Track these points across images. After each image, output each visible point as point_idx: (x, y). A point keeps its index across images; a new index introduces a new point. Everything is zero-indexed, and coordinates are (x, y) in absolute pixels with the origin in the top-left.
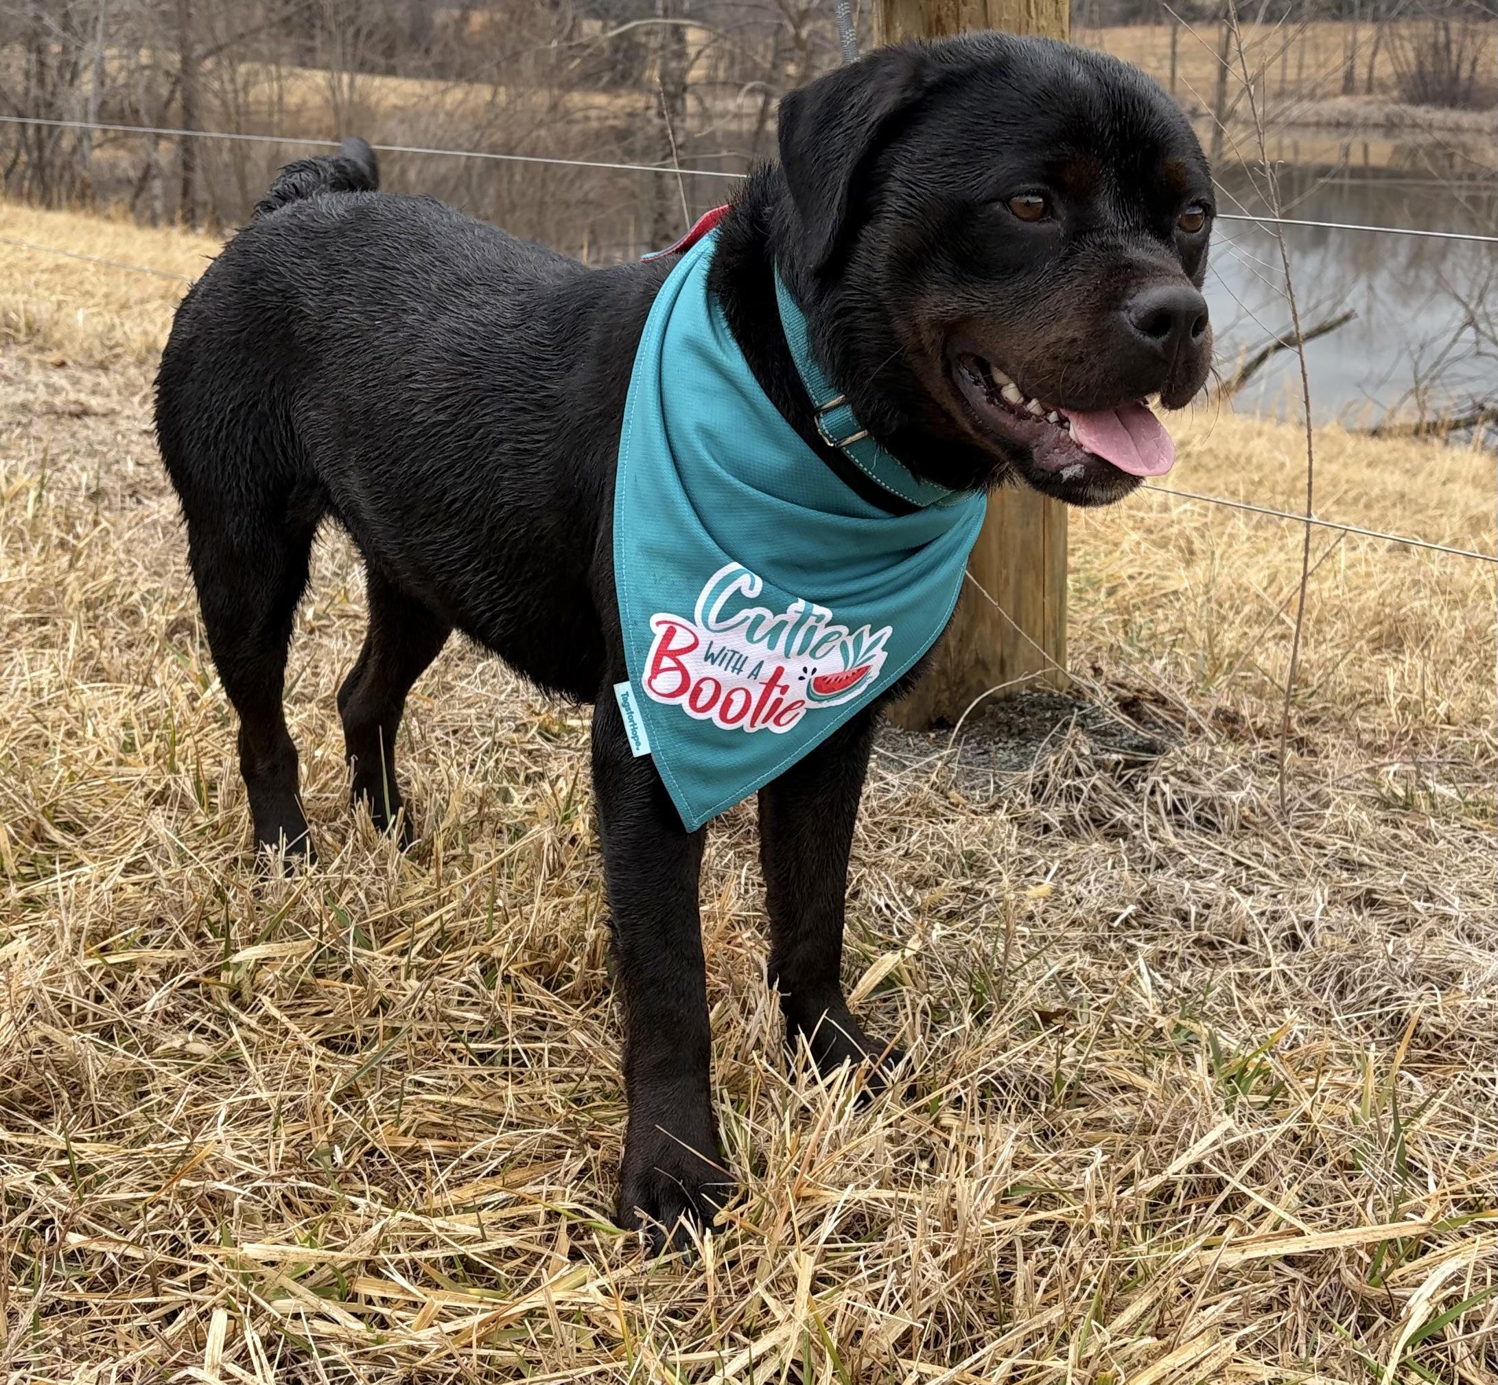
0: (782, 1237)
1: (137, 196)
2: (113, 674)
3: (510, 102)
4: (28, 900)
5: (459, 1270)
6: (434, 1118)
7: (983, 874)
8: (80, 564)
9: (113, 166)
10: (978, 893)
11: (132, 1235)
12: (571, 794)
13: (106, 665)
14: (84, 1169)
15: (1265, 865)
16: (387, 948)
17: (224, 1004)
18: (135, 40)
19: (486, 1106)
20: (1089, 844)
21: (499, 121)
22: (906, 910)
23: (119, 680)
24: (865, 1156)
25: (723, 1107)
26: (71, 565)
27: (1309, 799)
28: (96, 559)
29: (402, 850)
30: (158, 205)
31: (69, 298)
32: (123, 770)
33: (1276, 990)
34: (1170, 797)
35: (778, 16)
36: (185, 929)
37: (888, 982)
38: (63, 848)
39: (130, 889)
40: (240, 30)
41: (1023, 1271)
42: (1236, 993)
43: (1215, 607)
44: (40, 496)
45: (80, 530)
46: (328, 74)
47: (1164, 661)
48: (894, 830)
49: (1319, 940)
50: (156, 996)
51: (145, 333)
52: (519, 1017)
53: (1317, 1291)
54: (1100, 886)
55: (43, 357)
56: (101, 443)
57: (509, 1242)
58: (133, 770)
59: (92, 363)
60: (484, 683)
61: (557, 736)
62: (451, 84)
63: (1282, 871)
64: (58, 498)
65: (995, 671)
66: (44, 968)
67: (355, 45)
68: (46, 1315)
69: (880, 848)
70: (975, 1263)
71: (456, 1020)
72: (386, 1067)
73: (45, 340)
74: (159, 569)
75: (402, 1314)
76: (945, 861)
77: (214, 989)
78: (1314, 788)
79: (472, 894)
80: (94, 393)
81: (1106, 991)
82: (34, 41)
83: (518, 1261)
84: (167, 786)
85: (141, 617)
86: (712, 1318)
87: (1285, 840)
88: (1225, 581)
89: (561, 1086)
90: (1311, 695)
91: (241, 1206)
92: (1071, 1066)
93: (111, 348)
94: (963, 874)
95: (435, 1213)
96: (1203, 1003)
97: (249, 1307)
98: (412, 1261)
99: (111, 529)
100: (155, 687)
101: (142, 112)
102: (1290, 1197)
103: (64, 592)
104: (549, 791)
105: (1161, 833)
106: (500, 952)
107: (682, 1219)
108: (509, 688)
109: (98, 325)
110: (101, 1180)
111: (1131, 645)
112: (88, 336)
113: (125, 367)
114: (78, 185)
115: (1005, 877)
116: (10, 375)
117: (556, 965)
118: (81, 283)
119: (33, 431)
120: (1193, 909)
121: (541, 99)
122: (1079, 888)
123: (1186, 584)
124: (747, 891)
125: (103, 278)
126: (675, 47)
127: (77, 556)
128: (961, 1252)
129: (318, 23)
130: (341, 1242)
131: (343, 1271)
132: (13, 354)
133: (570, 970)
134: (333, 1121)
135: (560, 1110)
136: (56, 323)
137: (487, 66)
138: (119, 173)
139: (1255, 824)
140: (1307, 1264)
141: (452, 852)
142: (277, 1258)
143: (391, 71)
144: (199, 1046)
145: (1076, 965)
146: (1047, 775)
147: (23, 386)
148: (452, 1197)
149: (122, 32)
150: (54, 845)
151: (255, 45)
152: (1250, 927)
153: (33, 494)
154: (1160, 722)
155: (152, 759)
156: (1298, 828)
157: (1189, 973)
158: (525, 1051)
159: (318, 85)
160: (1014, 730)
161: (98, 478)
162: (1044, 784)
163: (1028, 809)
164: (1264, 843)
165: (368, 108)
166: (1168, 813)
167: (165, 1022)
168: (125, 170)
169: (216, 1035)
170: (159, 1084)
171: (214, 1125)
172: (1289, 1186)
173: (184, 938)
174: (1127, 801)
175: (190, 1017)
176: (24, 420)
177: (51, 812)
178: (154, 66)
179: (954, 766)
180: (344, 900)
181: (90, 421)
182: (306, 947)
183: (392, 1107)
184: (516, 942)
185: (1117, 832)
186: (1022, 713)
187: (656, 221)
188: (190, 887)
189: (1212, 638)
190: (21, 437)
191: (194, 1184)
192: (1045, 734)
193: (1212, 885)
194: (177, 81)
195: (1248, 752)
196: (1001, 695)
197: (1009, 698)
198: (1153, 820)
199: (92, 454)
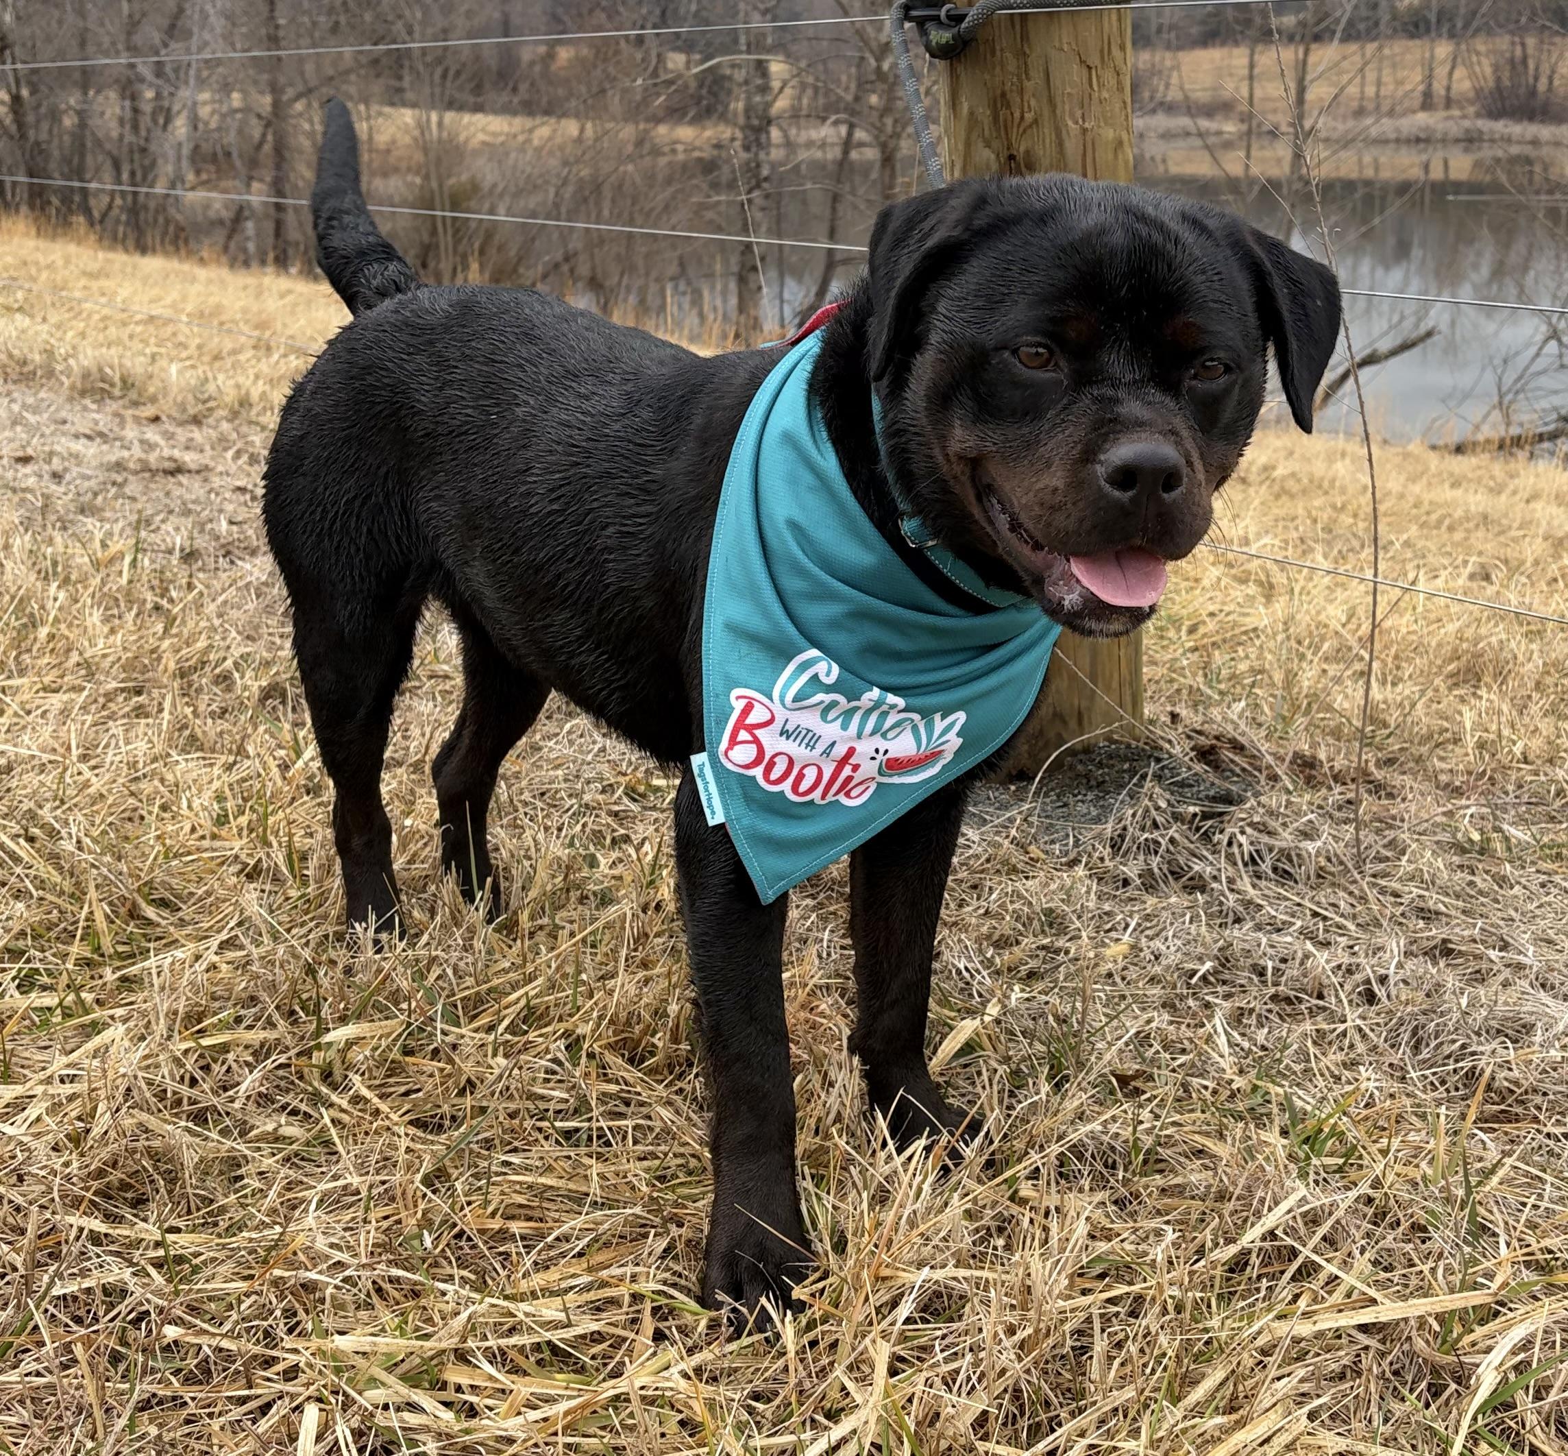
0: (861, 1318)
1: (229, 237)
2: (206, 746)
3: (597, 140)
4: (124, 979)
5: (547, 1354)
6: (520, 1199)
7: (1062, 930)
8: (174, 631)
9: (207, 206)
10: (1057, 951)
11: (227, 1327)
12: (656, 858)
13: (200, 735)
14: (180, 1260)
15: (1342, 916)
16: (475, 1025)
17: (316, 1084)
18: (227, 85)
19: (572, 1186)
20: (1168, 897)
21: (587, 157)
22: (985, 973)
23: (213, 751)
24: (942, 1234)
25: (804, 1184)
26: (166, 630)
27: (1385, 846)
28: (191, 624)
29: (489, 922)
30: (251, 246)
31: (163, 350)
32: (217, 844)
33: (1352, 1046)
34: (1246, 848)
35: (860, 49)
36: (277, 1007)
37: (969, 1048)
38: (158, 925)
39: (224, 967)
40: (331, 72)
41: (1100, 1345)
42: (1312, 1050)
43: (1295, 645)
44: (135, 560)
45: (174, 594)
46: (417, 112)
47: (1243, 703)
48: (975, 887)
49: (1394, 993)
50: (250, 1078)
51: (238, 386)
52: (604, 1094)
53: (1390, 1358)
54: (1179, 943)
55: (137, 413)
56: (194, 502)
57: (595, 1327)
58: (227, 844)
59: (185, 417)
60: (571, 743)
61: (643, 796)
62: (538, 120)
63: (1360, 920)
64: (153, 561)
65: (1073, 724)
66: (140, 1054)
67: (443, 85)
68: (142, 1409)
69: (960, 906)
70: (1051, 1341)
71: (542, 1097)
72: (475, 1147)
73: (140, 394)
74: (252, 633)
75: (490, 1402)
76: (1024, 919)
77: (306, 1070)
78: (1390, 834)
79: (558, 969)
80: (187, 448)
81: (1183, 1051)
82: (128, 88)
83: (604, 1345)
84: (260, 860)
85: (234, 683)
86: (793, 1399)
87: (1362, 890)
88: (1303, 619)
89: (646, 1163)
90: (1388, 736)
91: (333, 1297)
92: (1149, 1132)
93: (205, 402)
94: (1043, 932)
95: (522, 1298)
96: (1280, 1061)
97: (341, 1398)
98: (499, 1348)
99: (206, 592)
100: (248, 757)
101: (235, 155)
102: (1362, 1263)
103: (159, 659)
104: (634, 856)
105: (1239, 885)
106: (585, 1029)
107: (763, 1300)
108: (597, 747)
109: (192, 378)
110: (196, 1270)
111: (1211, 687)
112: (181, 391)
113: (218, 421)
114: (171, 229)
115: (1084, 934)
116: (105, 431)
117: (640, 1041)
118: (174, 334)
119: (128, 490)
120: (1270, 964)
121: (628, 132)
122: (1157, 944)
123: (1266, 622)
124: (829, 955)
125: (196, 329)
126: (759, 82)
127: (170, 622)
128: (1037, 1331)
129: (406, 63)
130: (430, 1329)
131: (432, 1358)
132: (108, 409)
133: (654, 1045)
134: (422, 1206)
135: (645, 1189)
136: (151, 377)
137: (573, 103)
138: (212, 214)
139: (1332, 874)
140: (1380, 1331)
141: (540, 922)
142: (367, 1349)
143: (478, 108)
144: (292, 1130)
145: (1153, 1025)
146: (1125, 829)
147: (118, 443)
148: (538, 1280)
149: (214, 78)
150: (150, 923)
151: (344, 87)
152: (1326, 982)
153: (128, 559)
154: (1237, 770)
155: (245, 832)
156: (1374, 876)
157: (1266, 1030)
158: (610, 1129)
159: (406, 124)
160: (1093, 783)
161: (192, 539)
162: (1122, 837)
163: (1107, 863)
164: (1341, 894)
165: (457, 147)
166: (1246, 865)
167: (259, 1104)
168: (218, 211)
169: (307, 1116)
170: (251, 1168)
171: (306, 1211)
172: (1362, 1253)
173: (276, 1016)
174: (1205, 853)
175: (282, 1100)
176: (119, 479)
177: (146, 890)
178: (246, 110)
179: (1034, 819)
180: (432, 977)
181: (183, 479)
182: (395, 1025)
183: (480, 1188)
184: (601, 1018)
185: (1196, 885)
186: (1100, 765)
187: (743, 253)
188: (282, 966)
189: (1290, 679)
190: (116, 498)
191: (287, 1274)
192: (1123, 787)
193: (1289, 939)
194: (268, 125)
195: (1325, 799)
196: (1079, 747)
197: (1087, 750)
198: (1231, 871)
199: (187, 513)
